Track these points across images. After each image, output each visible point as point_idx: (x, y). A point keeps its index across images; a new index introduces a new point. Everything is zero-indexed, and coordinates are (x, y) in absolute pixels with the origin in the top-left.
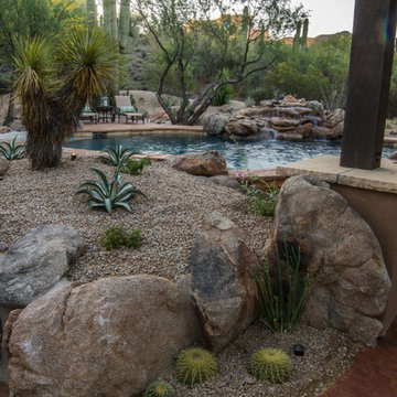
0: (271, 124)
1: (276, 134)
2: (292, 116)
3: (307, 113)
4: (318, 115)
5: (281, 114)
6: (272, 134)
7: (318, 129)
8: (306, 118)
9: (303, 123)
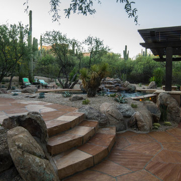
0: (106, 87)
1: (109, 90)
2: (112, 84)
3: (116, 83)
4: (119, 83)
5: (108, 83)
6: (107, 90)
7: (121, 88)
8: (116, 84)
9: (116, 86)
